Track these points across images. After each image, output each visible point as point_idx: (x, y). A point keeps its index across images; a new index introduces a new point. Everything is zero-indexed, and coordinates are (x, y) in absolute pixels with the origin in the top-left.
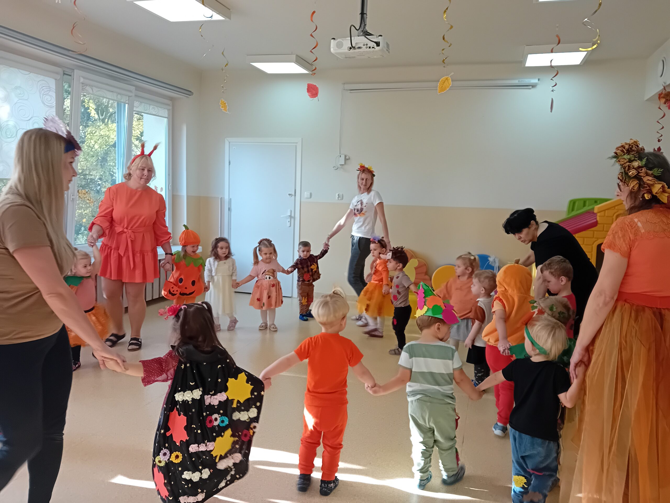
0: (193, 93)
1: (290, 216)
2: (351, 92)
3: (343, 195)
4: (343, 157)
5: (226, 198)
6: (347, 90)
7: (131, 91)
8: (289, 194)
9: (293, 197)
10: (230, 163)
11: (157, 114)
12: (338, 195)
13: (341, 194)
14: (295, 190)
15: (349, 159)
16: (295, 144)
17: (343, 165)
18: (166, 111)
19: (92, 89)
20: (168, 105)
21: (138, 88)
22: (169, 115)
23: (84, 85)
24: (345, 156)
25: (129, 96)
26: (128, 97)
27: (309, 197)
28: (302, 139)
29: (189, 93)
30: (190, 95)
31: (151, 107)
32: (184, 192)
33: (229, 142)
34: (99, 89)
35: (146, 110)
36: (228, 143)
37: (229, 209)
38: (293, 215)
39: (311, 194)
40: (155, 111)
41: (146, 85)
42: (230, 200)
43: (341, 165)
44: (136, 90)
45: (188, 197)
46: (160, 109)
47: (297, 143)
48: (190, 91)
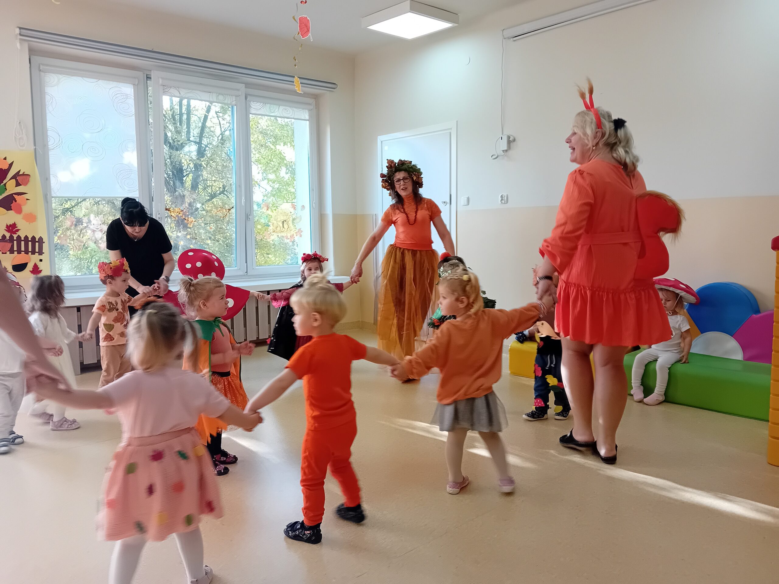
0: (337, 85)
2: (514, 41)
3: (507, 195)
4: (505, 139)
6: (509, 38)
7: (238, 90)
9: (448, 205)
11: (292, 116)
12: (502, 196)
13: (505, 194)
14: (451, 196)
15: (514, 140)
16: (450, 131)
17: (506, 151)
18: (307, 111)
19: (179, 92)
20: (310, 104)
21: (248, 85)
22: (310, 116)
23: (166, 87)
24: (509, 137)
25: (236, 96)
26: (234, 97)
27: (466, 203)
28: (457, 121)
29: (332, 85)
30: (334, 88)
31: (281, 108)
32: (329, 211)
33: (382, 142)
34: (190, 91)
35: (272, 112)
36: (380, 143)
39: (468, 199)
40: (289, 112)
41: (262, 81)
43: (503, 151)
44: (246, 87)
45: (334, 216)
46: (295, 109)
47: (451, 129)
48: (334, 84)
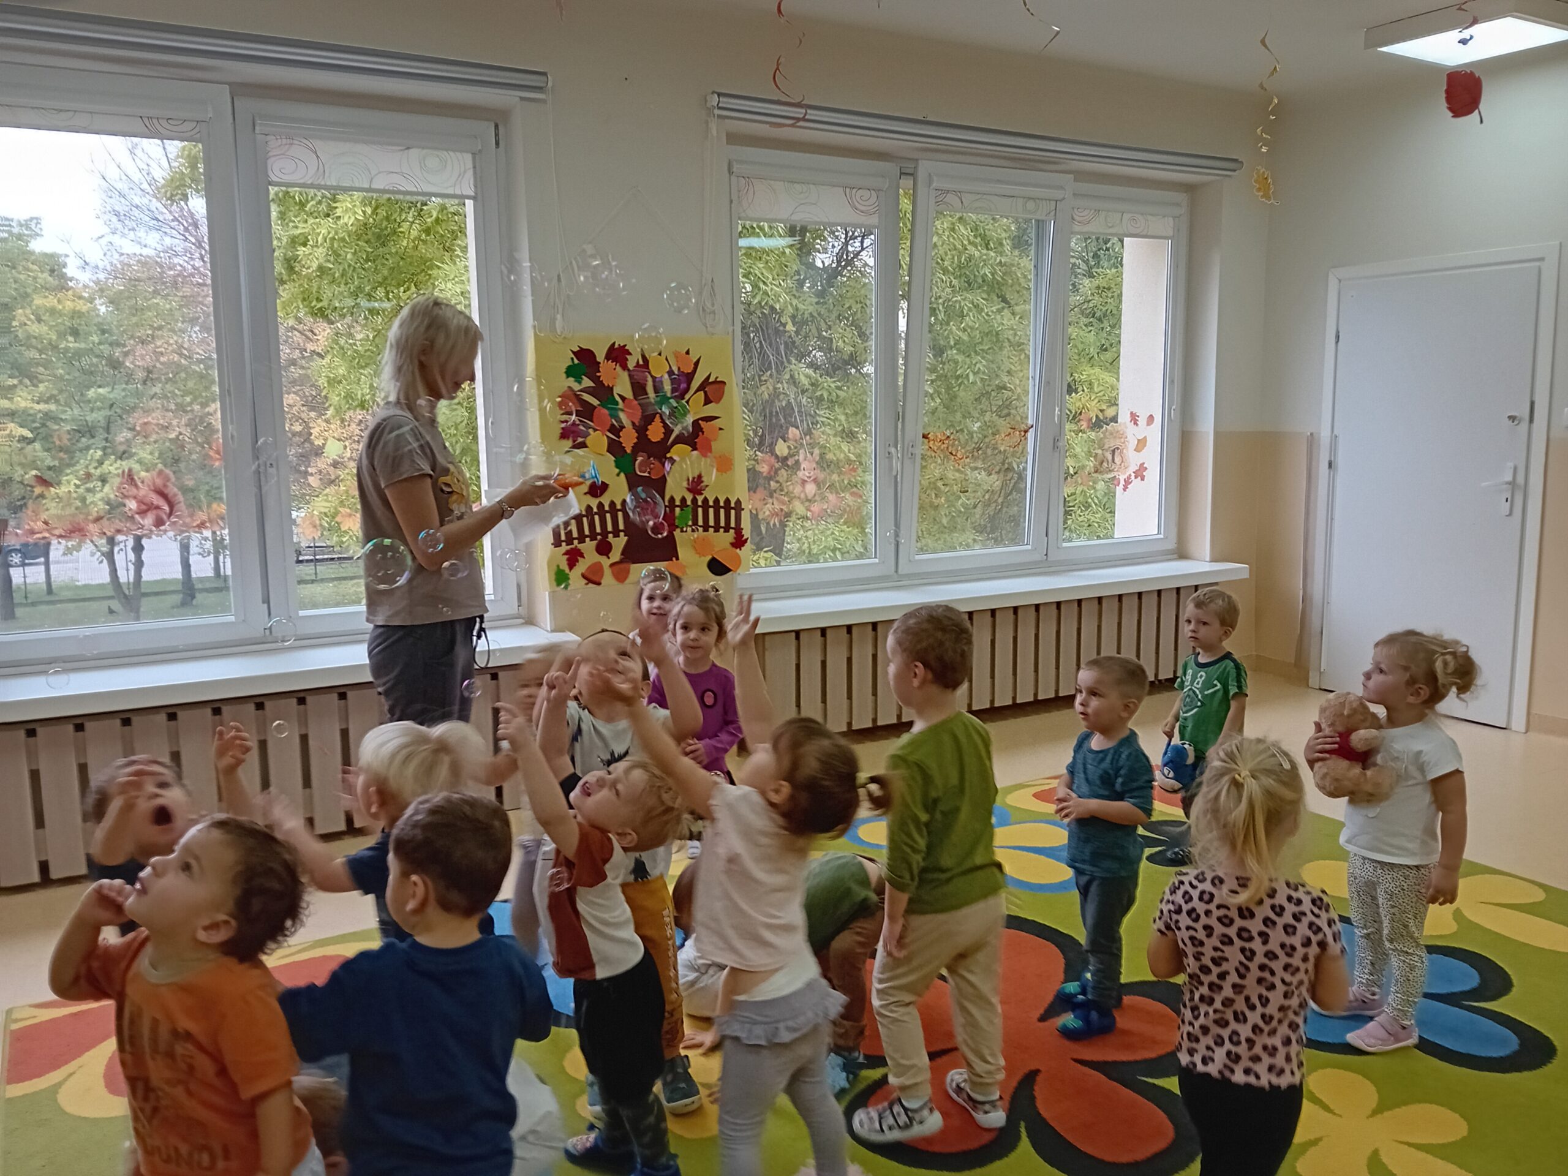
0: (1242, 163)
1: (1513, 484)
5: (1325, 434)
7: (1062, 188)
8: (1510, 417)
9: (1524, 426)
10: (1338, 337)
11: (1144, 233)
14: (1532, 404)
16: (1538, 263)
18: (1172, 220)
19: (961, 199)
20: (1178, 205)
21: (1080, 176)
22: (1177, 229)
23: (939, 192)
25: (1056, 201)
26: (1052, 203)
28: (1561, 244)
29: (1233, 165)
30: (1234, 170)
31: (1127, 216)
32: (1206, 425)
33: (1340, 281)
34: (978, 196)
35: (1112, 227)
36: (1337, 281)
37: (1330, 465)
38: (1520, 480)
40: (1138, 225)
42: (1334, 438)
45: (1217, 434)
46: (1150, 216)
47: (1542, 260)
48: (1235, 160)
